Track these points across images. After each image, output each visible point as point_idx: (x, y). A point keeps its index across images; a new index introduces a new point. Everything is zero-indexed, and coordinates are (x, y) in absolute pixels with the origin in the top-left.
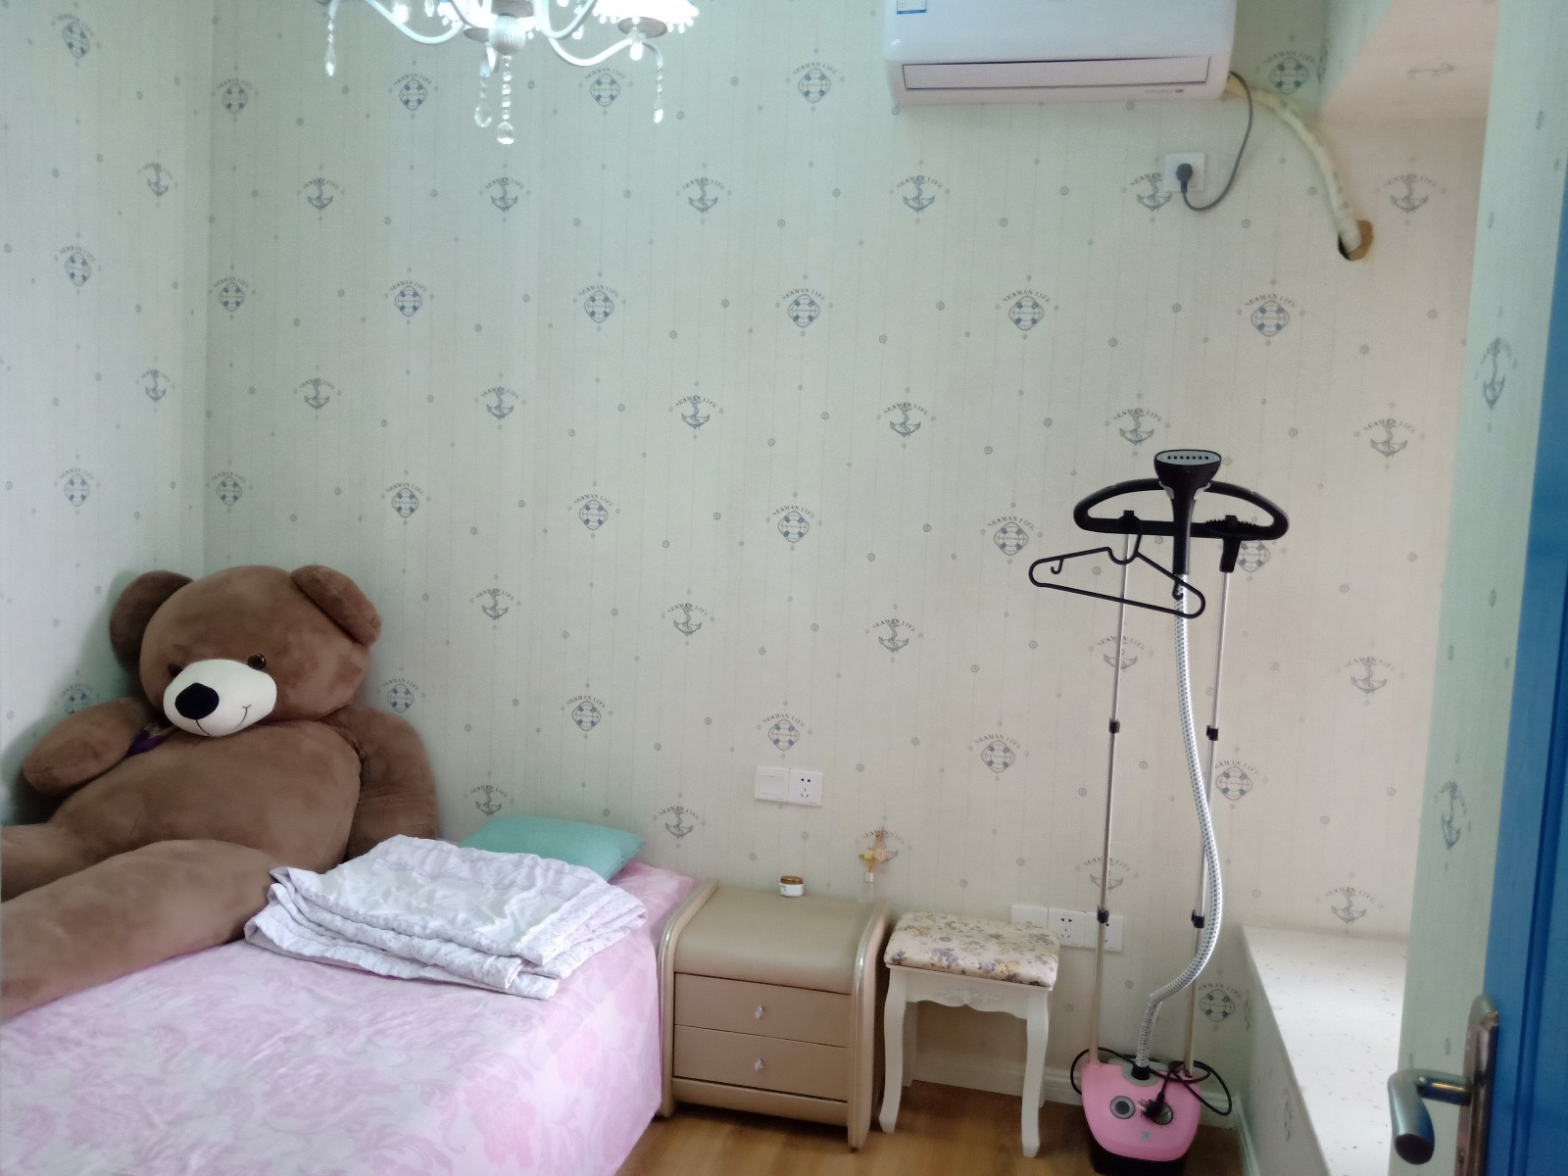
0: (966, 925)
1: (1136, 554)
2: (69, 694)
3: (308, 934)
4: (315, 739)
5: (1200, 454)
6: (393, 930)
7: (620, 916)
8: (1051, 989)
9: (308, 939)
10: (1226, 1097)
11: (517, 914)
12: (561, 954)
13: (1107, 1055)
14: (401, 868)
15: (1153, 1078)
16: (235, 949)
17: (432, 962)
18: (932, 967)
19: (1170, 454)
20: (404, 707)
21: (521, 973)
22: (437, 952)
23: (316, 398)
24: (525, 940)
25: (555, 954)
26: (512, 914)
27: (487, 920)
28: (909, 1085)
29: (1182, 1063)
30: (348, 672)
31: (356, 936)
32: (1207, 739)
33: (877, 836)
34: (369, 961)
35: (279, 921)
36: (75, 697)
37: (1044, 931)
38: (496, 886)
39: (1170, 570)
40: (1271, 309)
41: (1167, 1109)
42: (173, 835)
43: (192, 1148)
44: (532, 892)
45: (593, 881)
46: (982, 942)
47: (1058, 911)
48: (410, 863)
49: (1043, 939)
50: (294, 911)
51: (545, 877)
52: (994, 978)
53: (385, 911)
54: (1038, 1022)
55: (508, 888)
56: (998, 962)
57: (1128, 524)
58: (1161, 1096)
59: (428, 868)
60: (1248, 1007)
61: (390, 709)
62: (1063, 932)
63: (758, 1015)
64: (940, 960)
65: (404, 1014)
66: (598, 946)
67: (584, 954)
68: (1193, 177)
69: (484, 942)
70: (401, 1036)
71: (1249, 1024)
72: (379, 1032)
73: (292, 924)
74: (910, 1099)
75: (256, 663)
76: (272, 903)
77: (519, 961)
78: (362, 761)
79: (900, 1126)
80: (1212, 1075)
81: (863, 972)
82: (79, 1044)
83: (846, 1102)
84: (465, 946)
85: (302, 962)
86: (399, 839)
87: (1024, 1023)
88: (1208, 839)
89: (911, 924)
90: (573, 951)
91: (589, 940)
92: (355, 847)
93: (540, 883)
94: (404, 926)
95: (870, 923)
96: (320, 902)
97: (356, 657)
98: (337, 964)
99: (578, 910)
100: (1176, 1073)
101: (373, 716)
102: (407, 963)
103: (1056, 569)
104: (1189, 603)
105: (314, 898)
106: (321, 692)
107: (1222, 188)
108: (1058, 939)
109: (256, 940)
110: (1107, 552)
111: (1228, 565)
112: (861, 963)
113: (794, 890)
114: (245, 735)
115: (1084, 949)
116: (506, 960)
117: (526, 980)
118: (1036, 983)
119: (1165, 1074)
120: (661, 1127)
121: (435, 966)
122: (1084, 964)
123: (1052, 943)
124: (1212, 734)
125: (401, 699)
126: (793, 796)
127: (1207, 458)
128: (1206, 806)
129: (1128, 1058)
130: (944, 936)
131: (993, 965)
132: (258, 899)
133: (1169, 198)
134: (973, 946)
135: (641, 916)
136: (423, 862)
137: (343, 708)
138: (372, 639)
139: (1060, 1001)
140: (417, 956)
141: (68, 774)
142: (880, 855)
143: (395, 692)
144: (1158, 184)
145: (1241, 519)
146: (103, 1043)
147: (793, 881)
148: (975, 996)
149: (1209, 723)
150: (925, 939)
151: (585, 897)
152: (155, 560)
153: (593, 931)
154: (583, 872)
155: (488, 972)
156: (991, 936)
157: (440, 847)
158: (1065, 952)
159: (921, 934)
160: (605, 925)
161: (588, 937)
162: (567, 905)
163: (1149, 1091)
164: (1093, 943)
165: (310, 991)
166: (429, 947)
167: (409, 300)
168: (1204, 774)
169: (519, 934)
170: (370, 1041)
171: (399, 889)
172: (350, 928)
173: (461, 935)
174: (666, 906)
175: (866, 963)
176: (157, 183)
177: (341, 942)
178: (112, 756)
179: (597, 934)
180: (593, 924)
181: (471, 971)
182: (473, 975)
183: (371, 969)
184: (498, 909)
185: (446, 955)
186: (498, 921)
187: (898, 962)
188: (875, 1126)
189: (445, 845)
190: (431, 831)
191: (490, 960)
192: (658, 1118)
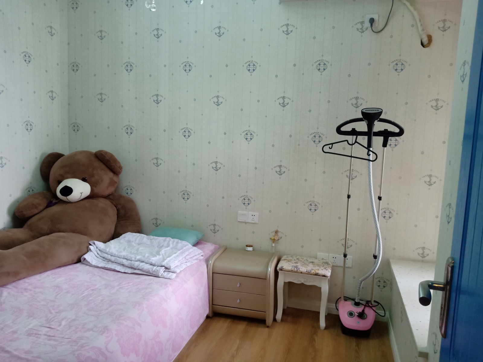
0: (303, 259)
1: (356, 142)
2: (28, 190)
3: (101, 260)
4: (103, 203)
5: (376, 109)
6: (126, 259)
7: (196, 255)
8: (329, 278)
9: (100, 262)
10: (384, 312)
11: (164, 254)
12: (177, 266)
13: (346, 299)
14: (129, 241)
15: (361, 305)
16: (78, 265)
17: (137, 268)
18: (292, 271)
19: (366, 109)
20: (130, 194)
21: (164, 271)
22: (139, 265)
23: (101, 99)
24: (166, 261)
25: (175, 266)
26: (162, 254)
27: (155, 256)
28: (286, 308)
29: (370, 301)
30: (112, 183)
31: (115, 261)
32: (378, 200)
33: (276, 232)
34: (118, 268)
35: (91, 257)
36: (30, 191)
37: (327, 261)
38: (158, 247)
39: (366, 146)
40: (399, 64)
41: (365, 315)
42: (59, 231)
43: (63, 320)
44: (169, 248)
45: (187, 245)
46: (308, 264)
47: (332, 255)
48: (132, 240)
49: (327, 263)
50: (96, 254)
51: (173, 244)
52: (311, 274)
53: (124, 254)
54: (325, 288)
55: (161, 247)
56: (312, 269)
57: (353, 132)
58: (363, 311)
59: (137, 241)
60: (391, 284)
61: (126, 195)
62: (333, 261)
63: (238, 286)
64: (294, 269)
65: (129, 283)
66: (189, 264)
67: (184, 266)
68: (374, 22)
69: (153, 262)
70: (127, 289)
71: (391, 289)
72: (121, 288)
73: (95, 257)
74: (285, 312)
75: (84, 180)
76: (89, 251)
77: (164, 268)
78: (117, 210)
79: (282, 320)
80: (379, 305)
81: (270, 272)
82: (31, 290)
83: (265, 312)
84: (148, 264)
85: (98, 269)
86: (129, 233)
87: (320, 288)
88: (378, 233)
89: (285, 258)
90: (181, 266)
91: (186, 262)
92: (115, 235)
93: (171, 245)
94: (129, 258)
95: (273, 257)
96: (104, 251)
97: (115, 178)
98: (109, 269)
99: (182, 253)
100: (368, 304)
101: (121, 197)
102: (130, 269)
103: (331, 147)
104: (372, 158)
105: (102, 250)
106: (104, 189)
107: (383, 26)
108: (332, 263)
109: (85, 262)
110: (346, 142)
111: (385, 145)
112: (270, 270)
113: (250, 249)
114: (81, 202)
115: (340, 266)
116: (160, 267)
117: (166, 273)
118: (324, 276)
119: (365, 304)
120: (209, 320)
121: (139, 269)
122: (340, 271)
123: (329, 264)
124: (380, 198)
125: (129, 192)
126: (249, 220)
127: (378, 110)
128: (377, 221)
129: (354, 300)
130: (296, 262)
131: (311, 270)
132: (85, 250)
133: (367, 29)
134: (305, 265)
135: (202, 256)
136: (136, 240)
137: (111, 194)
138: (120, 173)
139: (332, 282)
140: (133, 267)
141: (28, 213)
142: (276, 238)
143: (128, 189)
144: (363, 25)
145: (389, 130)
146: (37, 290)
147: (250, 246)
148: (305, 280)
149: (379, 195)
150: (290, 263)
151: (185, 250)
152: (54, 149)
153: (187, 260)
154: (184, 243)
155: (154, 271)
156: (311, 262)
157: (141, 235)
158: (333, 268)
159: (289, 261)
160: (191, 258)
161: (185, 261)
162: (179, 252)
163: (360, 309)
164: (342, 265)
165: (100, 276)
166: (137, 264)
167: (129, 67)
168: (377, 212)
169: (164, 260)
170: (117, 290)
171: (128, 248)
172: (113, 259)
173: (146, 260)
174: (210, 253)
175: (271, 270)
176: (51, 32)
177: (110, 263)
178: (41, 208)
179: (188, 260)
180: (187, 257)
181: (149, 271)
182: (150, 272)
183: (119, 270)
184: (158, 253)
185: (142, 266)
186: (158, 256)
187: (281, 270)
188: (275, 320)
189: (143, 235)
190: (140, 231)
191: (155, 267)
192: (208, 317)
